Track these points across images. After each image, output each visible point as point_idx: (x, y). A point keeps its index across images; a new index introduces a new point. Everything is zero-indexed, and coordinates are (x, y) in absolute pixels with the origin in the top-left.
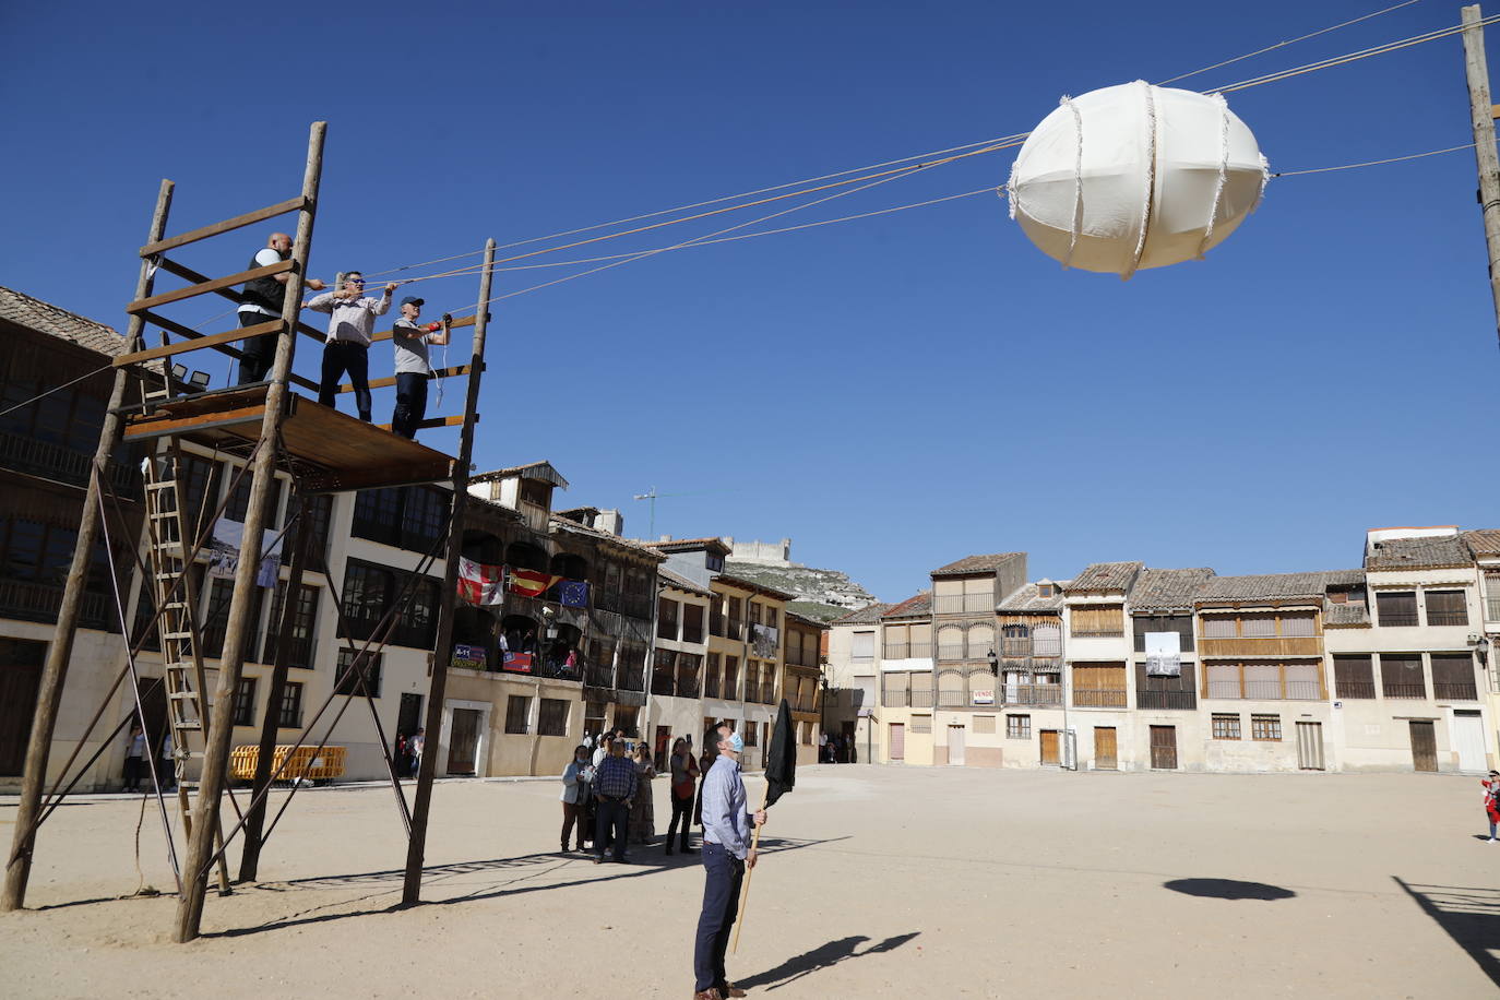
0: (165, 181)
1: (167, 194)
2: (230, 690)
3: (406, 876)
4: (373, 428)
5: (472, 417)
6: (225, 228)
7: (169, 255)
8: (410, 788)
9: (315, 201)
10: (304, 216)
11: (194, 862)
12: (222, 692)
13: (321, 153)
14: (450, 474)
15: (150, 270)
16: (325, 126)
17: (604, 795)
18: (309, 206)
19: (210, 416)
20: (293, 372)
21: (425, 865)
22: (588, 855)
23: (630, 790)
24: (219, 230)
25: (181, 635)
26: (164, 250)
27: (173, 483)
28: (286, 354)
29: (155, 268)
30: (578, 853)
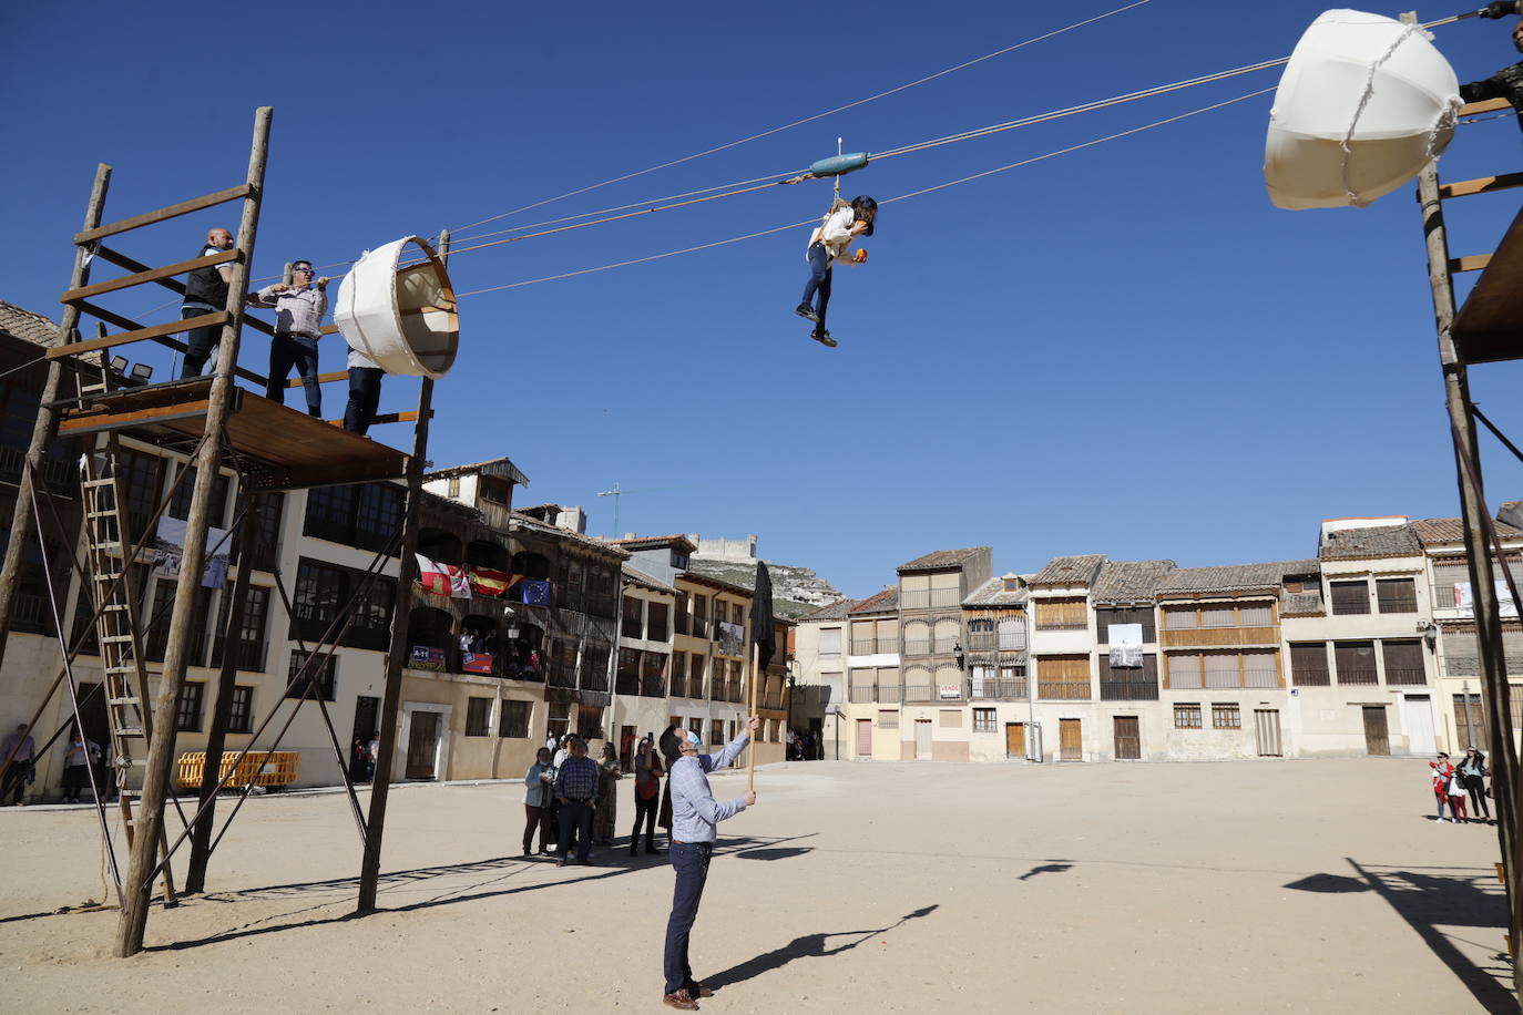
0: (101, 165)
1: (104, 178)
2: (173, 695)
3: (361, 883)
4: (325, 424)
5: (426, 413)
6: (164, 216)
7: (106, 243)
8: (365, 794)
9: (261, 188)
10: (249, 205)
11: (137, 874)
12: (165, 697)
13: (266, 137)
14: (404, 471)
15: (86, 258)
16: (271, 110)
17: (568, 798)
18: (255, 194)
19: (150, 411)
20: (238, 365)
21: (381, 872)
22: (552, 858)
23: (592, 791)
24: (159, 217)
25: (120, 639)
26: (100, 238)
27: (111, 481)
28: (231, 347)
29: (91, 256)
30: (540, 857)
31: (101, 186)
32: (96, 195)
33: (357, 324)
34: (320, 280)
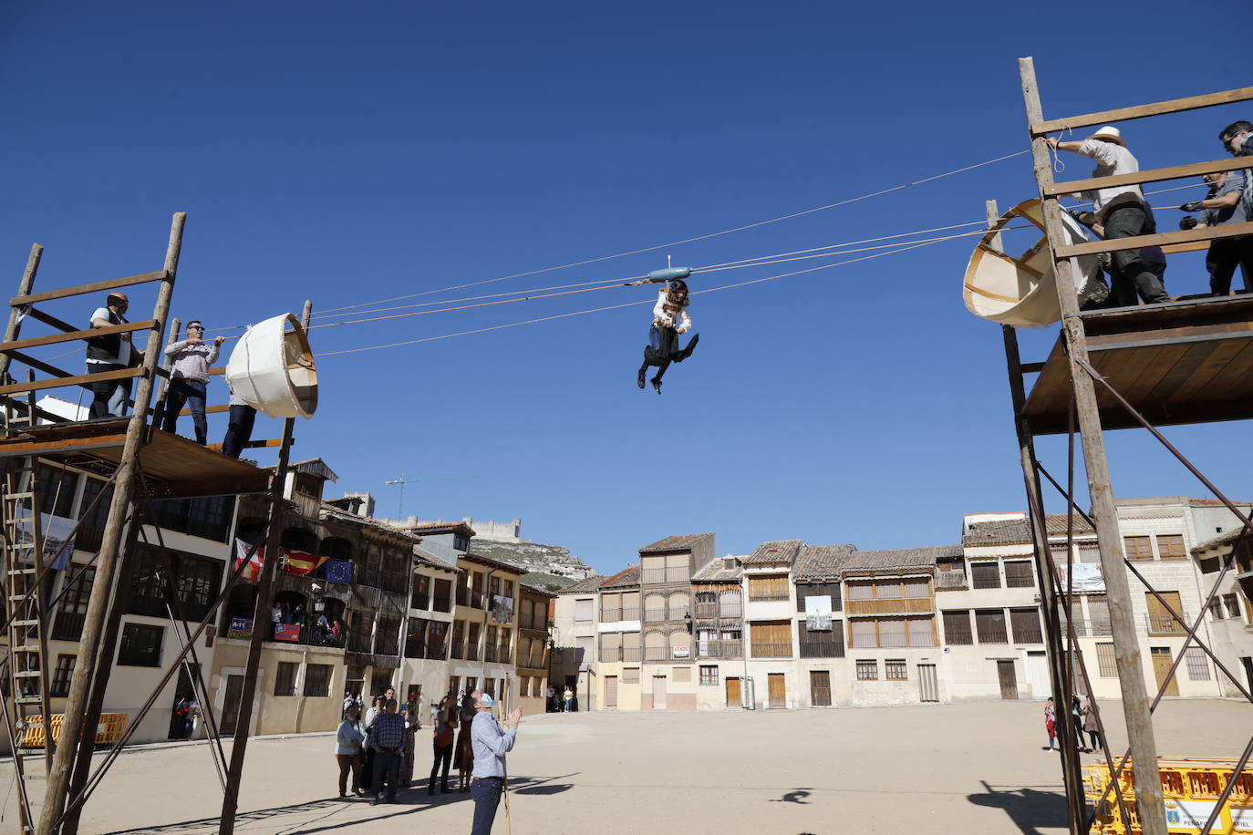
0: (35, 245)
1: (37, 255)
2: (86, 670)
3: (221, 824)
5: (289, 441)
6: (91, 289)
7: (35, 306)
8: (228, 744)
9: (175, 274)
10: (165, 286)
11: (49, 818)
12: (80, 672)
13: (180, 237)
14: (270, 487)
15: (18, 317)
16: (185, 216)
17: (380, 747)
18: (170, 278)
19: (72, 441)
20: (150, 407)
21: (238, 812)
23: (402, 741)
24: (87, 290)
25: (28, 623)
26: (33, 302)
27: (30, 495)
28: (146, 394)
29: (23, 316)
30: (354, 798)
31: (34, 261)
32: (29, 268)
33: (252, 381)
34: (218, 338)
